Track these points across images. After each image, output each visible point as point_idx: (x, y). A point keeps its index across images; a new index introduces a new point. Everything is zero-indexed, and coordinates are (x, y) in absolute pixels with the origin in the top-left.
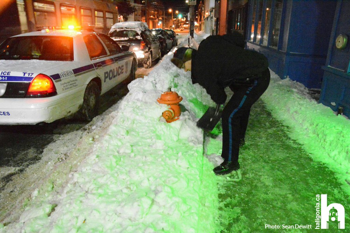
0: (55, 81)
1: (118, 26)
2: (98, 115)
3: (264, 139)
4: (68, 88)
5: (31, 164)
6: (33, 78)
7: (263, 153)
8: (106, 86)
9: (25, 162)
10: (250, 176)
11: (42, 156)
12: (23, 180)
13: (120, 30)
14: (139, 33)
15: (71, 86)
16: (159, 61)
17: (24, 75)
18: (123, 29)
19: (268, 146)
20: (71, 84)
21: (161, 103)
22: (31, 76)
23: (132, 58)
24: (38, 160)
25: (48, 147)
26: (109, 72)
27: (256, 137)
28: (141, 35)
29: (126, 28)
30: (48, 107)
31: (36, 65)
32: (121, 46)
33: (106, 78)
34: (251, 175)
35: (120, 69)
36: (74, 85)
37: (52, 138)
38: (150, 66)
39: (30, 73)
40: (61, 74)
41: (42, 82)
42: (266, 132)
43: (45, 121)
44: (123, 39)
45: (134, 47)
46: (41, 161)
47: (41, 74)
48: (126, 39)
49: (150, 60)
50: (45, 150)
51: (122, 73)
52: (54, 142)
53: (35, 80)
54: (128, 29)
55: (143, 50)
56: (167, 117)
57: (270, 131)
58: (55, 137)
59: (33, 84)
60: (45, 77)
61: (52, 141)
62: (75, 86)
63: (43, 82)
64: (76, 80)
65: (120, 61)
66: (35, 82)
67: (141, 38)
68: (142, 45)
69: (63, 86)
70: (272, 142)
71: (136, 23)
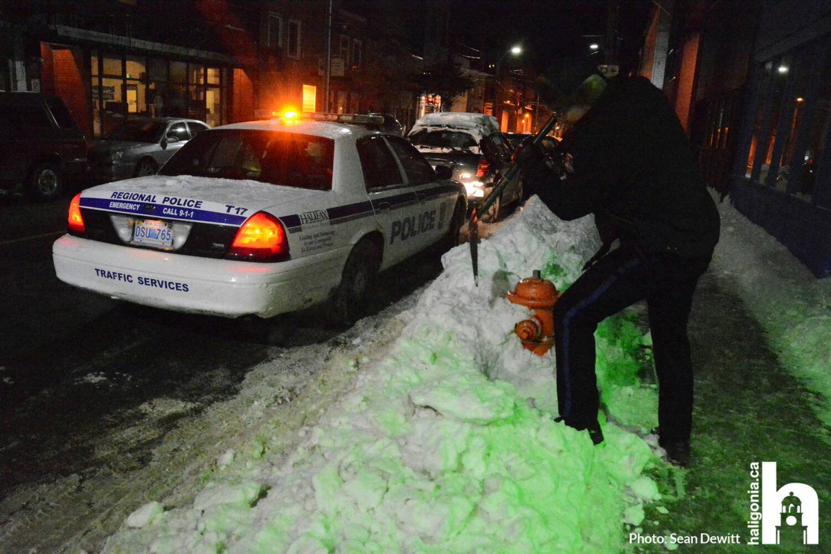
0: (289, 230)
1: (431, 119)
2: (367, 316)
3: (750, 416)
4: (314, 248)
5: (217, 399)
6: (244, 218)
7: (745, 448)
8: (394, 253)
9: (207, 394)
10: (705, 495)
11: (242, 388)
12: (200, 430)
13: (434, 130)
14: (478, 139)
15: (319, 244)
16: (517, 209)
17: (228, 211)
18: (443, 129)
19: (759, 433)
20: (320, 241)
21: (517, 303)
22: (242, 213)
23: (456, 196)
24: (233, 394)
25: (256, 370)
26: (402, 222)
27: (731, 409)
28: (480, 144)
29: (449, 126)
30: (268, 284)
31: (253, 191)
32: (434, 167)
33: (394, 234)
34: (707, 492)
35: (428, 218)
36: (327, 242)
37: (266, 352)
38: (496, 217)
39: (241, 207)
40: (303, 217)
41: (261, 230)
42: (759, 398)
43: (258, 313)
44: (438, 150)
45: (463, 170)
46: (239, 397)
47: (261, 212)
48: (445, 150)
49: (497, 205)
50: (248, 376)
51: (432, 227)
52: (270, 361)
53: (248, 225)
54: (454, 128)
55: (482, 179)
56: (525, 335)
57: (768, 398)
58: (271, 351)
59: (243, 232)
60: (270, 219)
61: (264, 358)
62: (329, 245)
63: (264, 229)
64: (333, 233)
65: (429, 200)
66: (247, 228)
67: (481, 153)
68: (480, 168)
69: (303, 242)
70: (769, 424)
71: (473, 117)
